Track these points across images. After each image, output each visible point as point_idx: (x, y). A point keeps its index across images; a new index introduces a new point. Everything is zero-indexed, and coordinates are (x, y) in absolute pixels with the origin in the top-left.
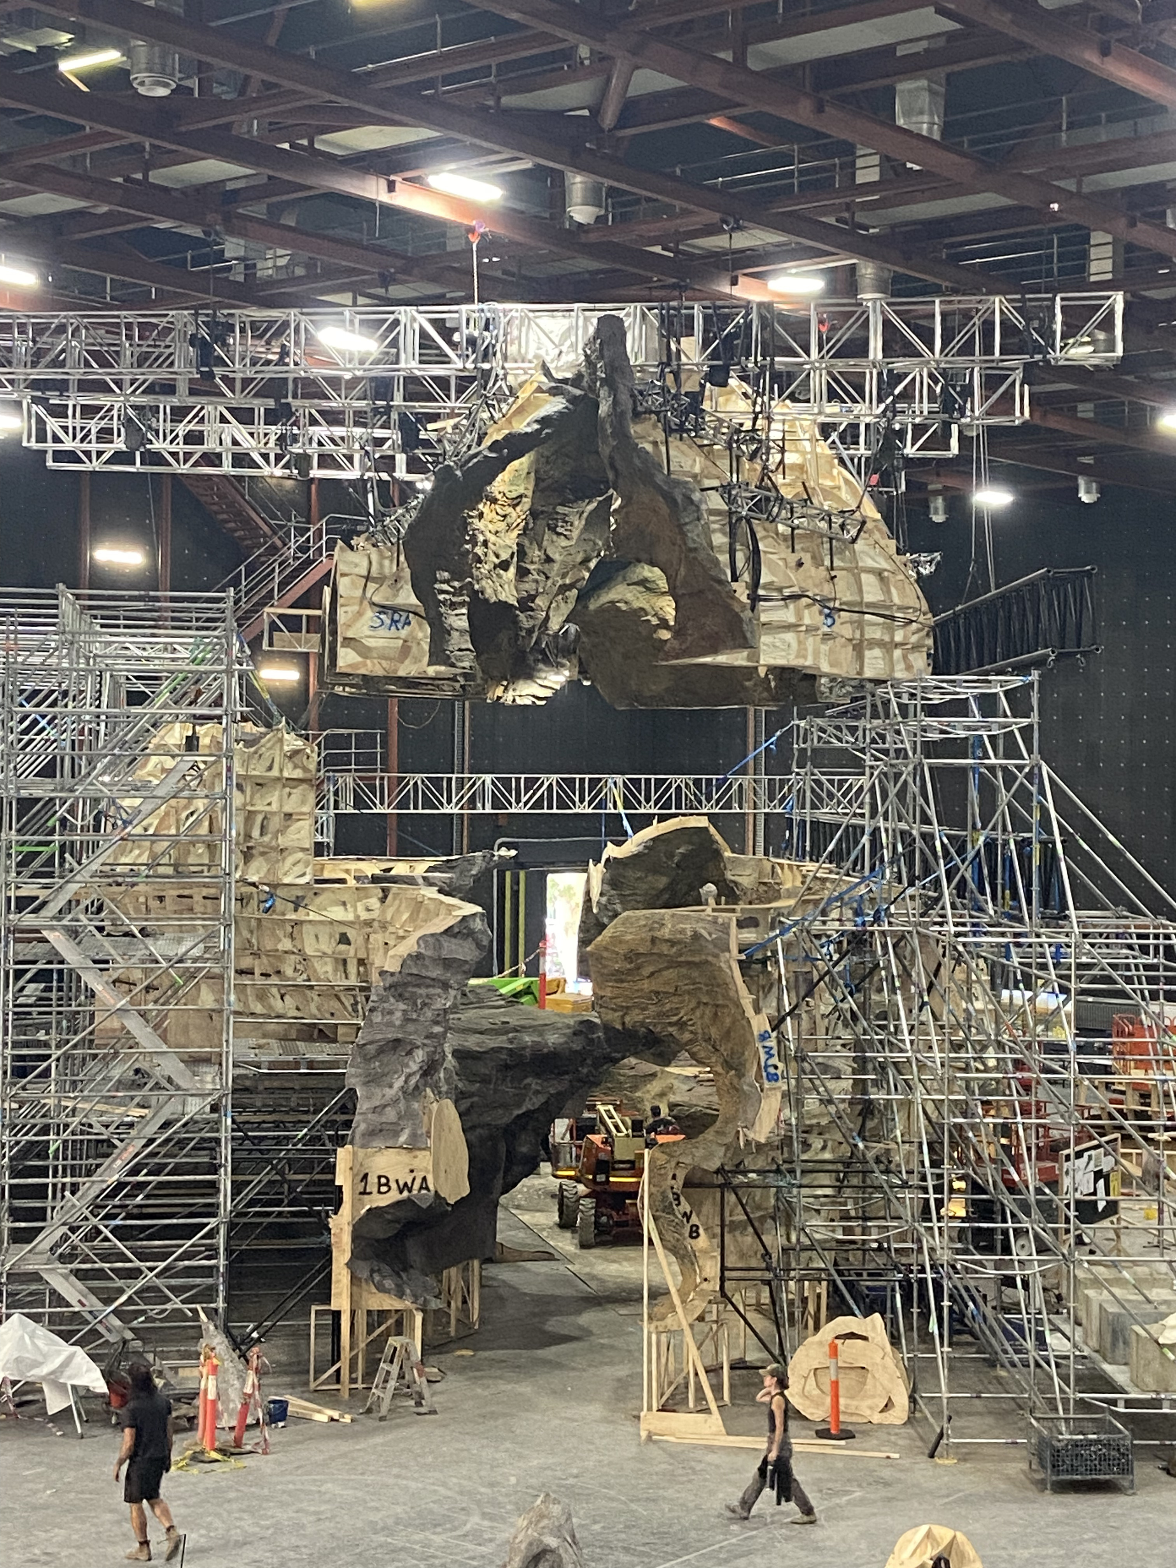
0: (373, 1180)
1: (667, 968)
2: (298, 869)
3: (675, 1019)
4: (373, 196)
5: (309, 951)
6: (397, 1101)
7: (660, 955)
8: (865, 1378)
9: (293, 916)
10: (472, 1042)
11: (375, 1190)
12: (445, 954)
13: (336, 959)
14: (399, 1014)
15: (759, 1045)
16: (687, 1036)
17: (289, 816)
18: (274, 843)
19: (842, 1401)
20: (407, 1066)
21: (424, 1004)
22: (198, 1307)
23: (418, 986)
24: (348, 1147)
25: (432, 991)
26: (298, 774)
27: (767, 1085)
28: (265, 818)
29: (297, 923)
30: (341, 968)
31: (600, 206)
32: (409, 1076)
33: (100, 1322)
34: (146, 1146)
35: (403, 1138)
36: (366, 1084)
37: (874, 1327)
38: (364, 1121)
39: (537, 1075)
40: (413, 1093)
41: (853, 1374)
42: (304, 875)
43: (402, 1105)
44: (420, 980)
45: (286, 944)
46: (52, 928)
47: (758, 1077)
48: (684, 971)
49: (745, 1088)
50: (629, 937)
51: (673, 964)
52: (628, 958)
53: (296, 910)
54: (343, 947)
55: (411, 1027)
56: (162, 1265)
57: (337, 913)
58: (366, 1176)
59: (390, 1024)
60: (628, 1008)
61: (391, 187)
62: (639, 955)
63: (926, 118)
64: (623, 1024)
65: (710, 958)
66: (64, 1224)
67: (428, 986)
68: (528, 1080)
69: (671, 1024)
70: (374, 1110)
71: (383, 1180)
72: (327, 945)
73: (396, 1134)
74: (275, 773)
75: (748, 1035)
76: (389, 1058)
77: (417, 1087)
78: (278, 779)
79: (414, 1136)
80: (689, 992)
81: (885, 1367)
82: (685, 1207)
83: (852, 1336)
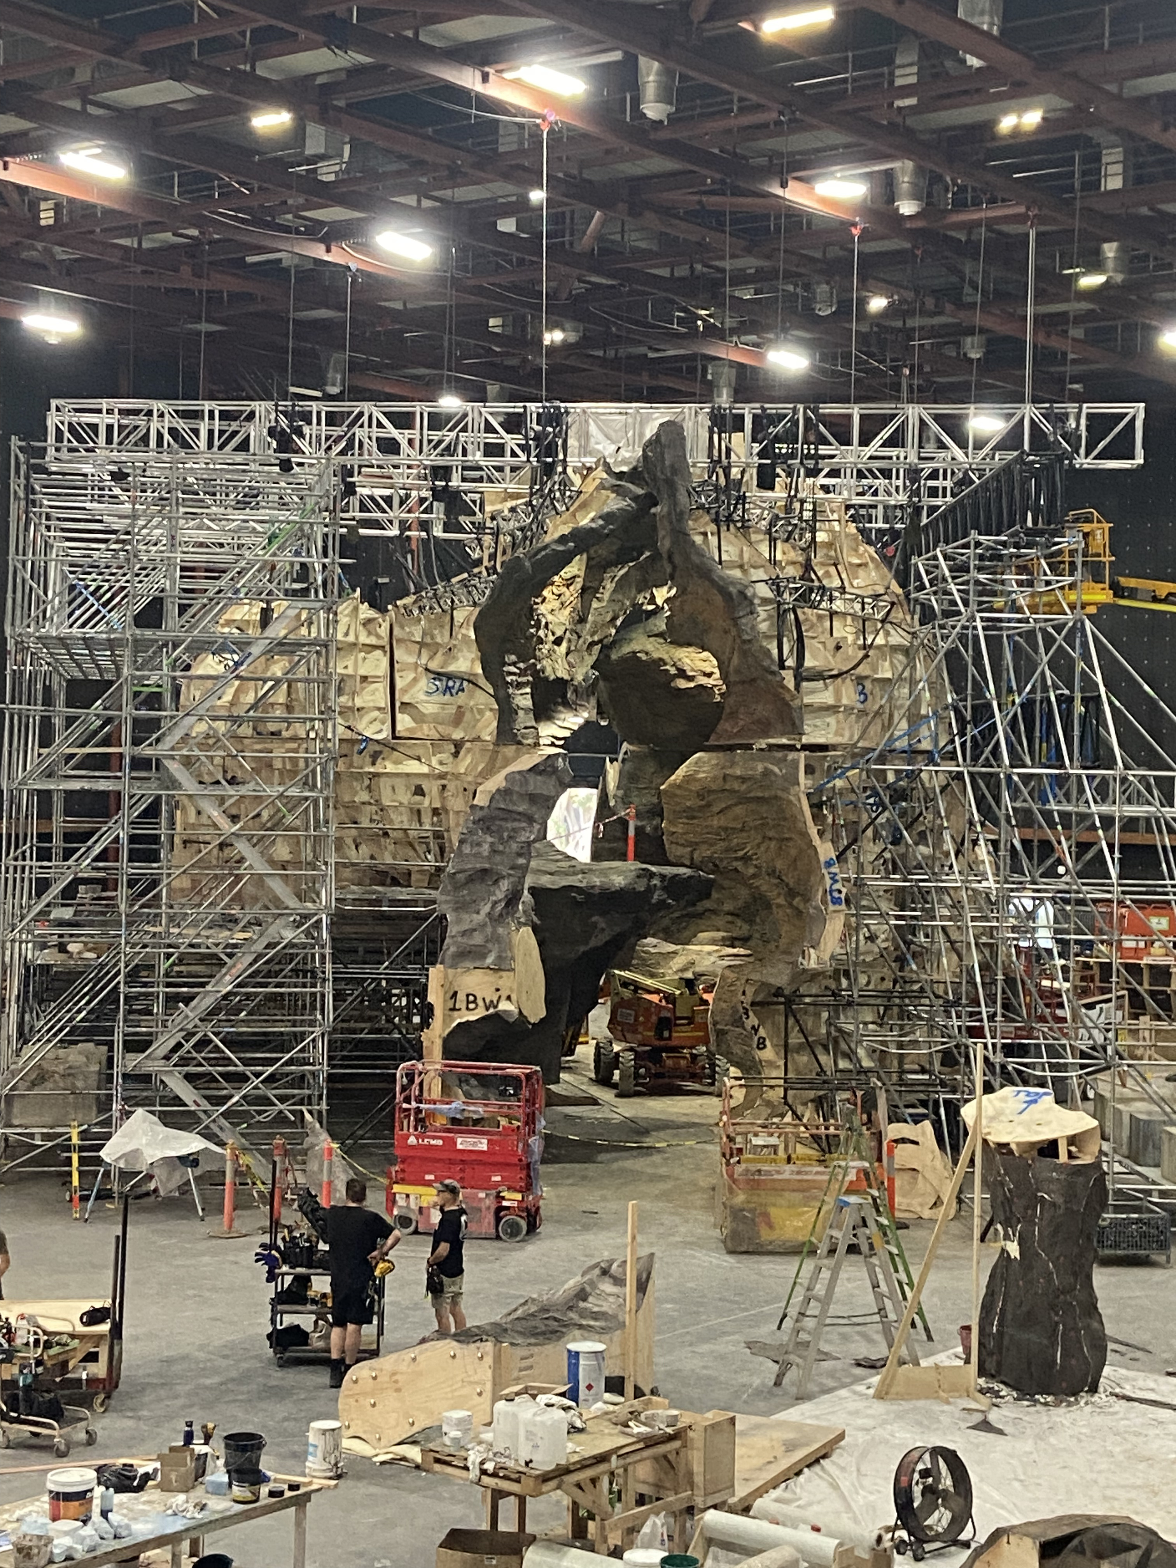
0: (461, 996)
1: (736, 805)
2: (376, 726)
3: (741, 853)
4: (470, 86)
5: (386, 802)
6: (485, 925)
7: (732, 791)
8: (916, 1179)
9: (372, 770)
10: (546, 881)
11: (464, 1007)
12: (531, 788)
13: (411, 809)
14: (486, 847)
15: (824, 871)
16: (751, 871)
17: (364, 679)
18: (350, 704)
19: (897, 1199)
20: (494, 894)
21: (510, 837)
22: (304, 1108)
23: (505, 820)
24: (439, 967)
25: (516, 824)
26: (373, 641)
27: (831, 907)
28: (342, 681)
29: (376, 775)
30: (416, 818)
31: (670, 103)
32: (495, 903)
33: (214, 1121)
34: (255, 961)
35: (489, 960)
36: (456, 910)
37: (924, 1133)
38: (455, 943)
39: (603, 914)
40: (497, 919)
41: (907, 1176)
42: (380, 731)
43: (489, 930)
44: (509, 814)
45: (364, 796)
46: (172, 757)
47: (825, 902)
48: (753, 806)
49: (811, 911)
50: (702, 775)
51: (744, 800)
52: (700, 795)
53: (373, 764)
54: (418, 798)
55: (498, 858)
56: (271, 1069)
57: (413, 767)
58: (455, 994)
59: (477, 855)
60: (697, 844)
61: (485, 78)
62: (710, 792)
63: (987, 18)
64: (692, 859)
65: (779, 793)
66: (181, 1030)
67: (515, 820)
68: (595, 919)
69: (736, 859)
70: (464, 933)
71: (471, 998)
72: (405, 797)
73: (484, 956)
74: (351, 638)
75: (814, 863)
76: (478, 887)
77: (501, 915)
78: (355, 644)
79: (499, 958)
80: (756, 828)
81: (934, 1169)
82: (753, 1020)
83: (904, 1141)
